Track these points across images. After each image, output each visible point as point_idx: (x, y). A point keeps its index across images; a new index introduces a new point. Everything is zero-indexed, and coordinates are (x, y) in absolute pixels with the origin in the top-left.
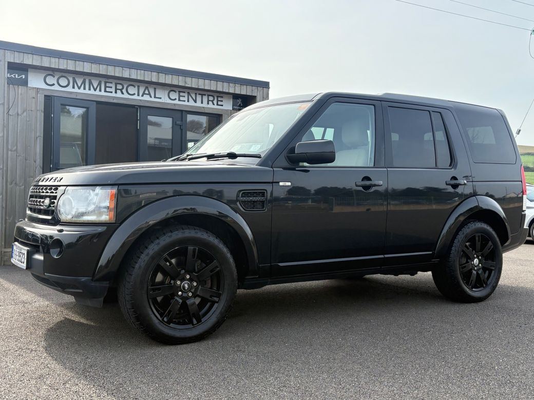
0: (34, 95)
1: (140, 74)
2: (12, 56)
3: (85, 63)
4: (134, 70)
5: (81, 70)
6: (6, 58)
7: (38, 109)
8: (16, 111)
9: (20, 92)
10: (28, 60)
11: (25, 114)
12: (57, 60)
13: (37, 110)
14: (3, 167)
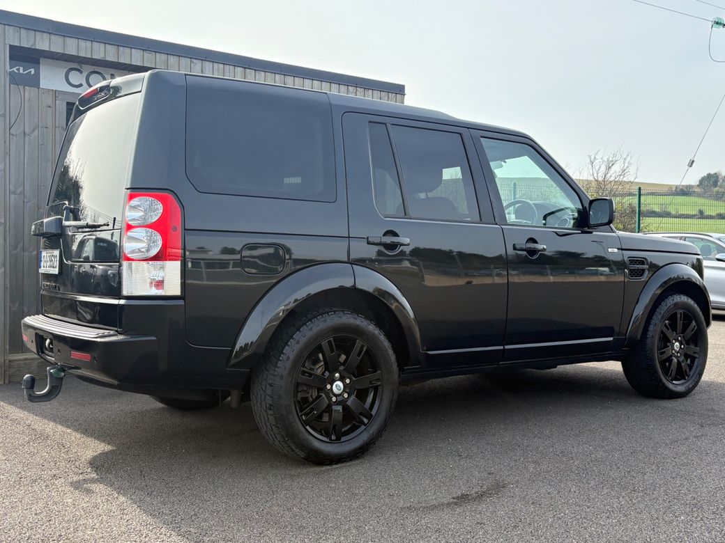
0: (50, 102)
1: (218, 70)
2: (17, 35)
3: (133, 50)
4: (207, 62)
5: (128, 62)
6: (7, 39)
7: (57, 124)
8: (22, 128)
9: (27, 96)
10: (43, 43)
11: (36, 132)
12: (89, 44)
13: (55, 127)
14: (5, 221)
